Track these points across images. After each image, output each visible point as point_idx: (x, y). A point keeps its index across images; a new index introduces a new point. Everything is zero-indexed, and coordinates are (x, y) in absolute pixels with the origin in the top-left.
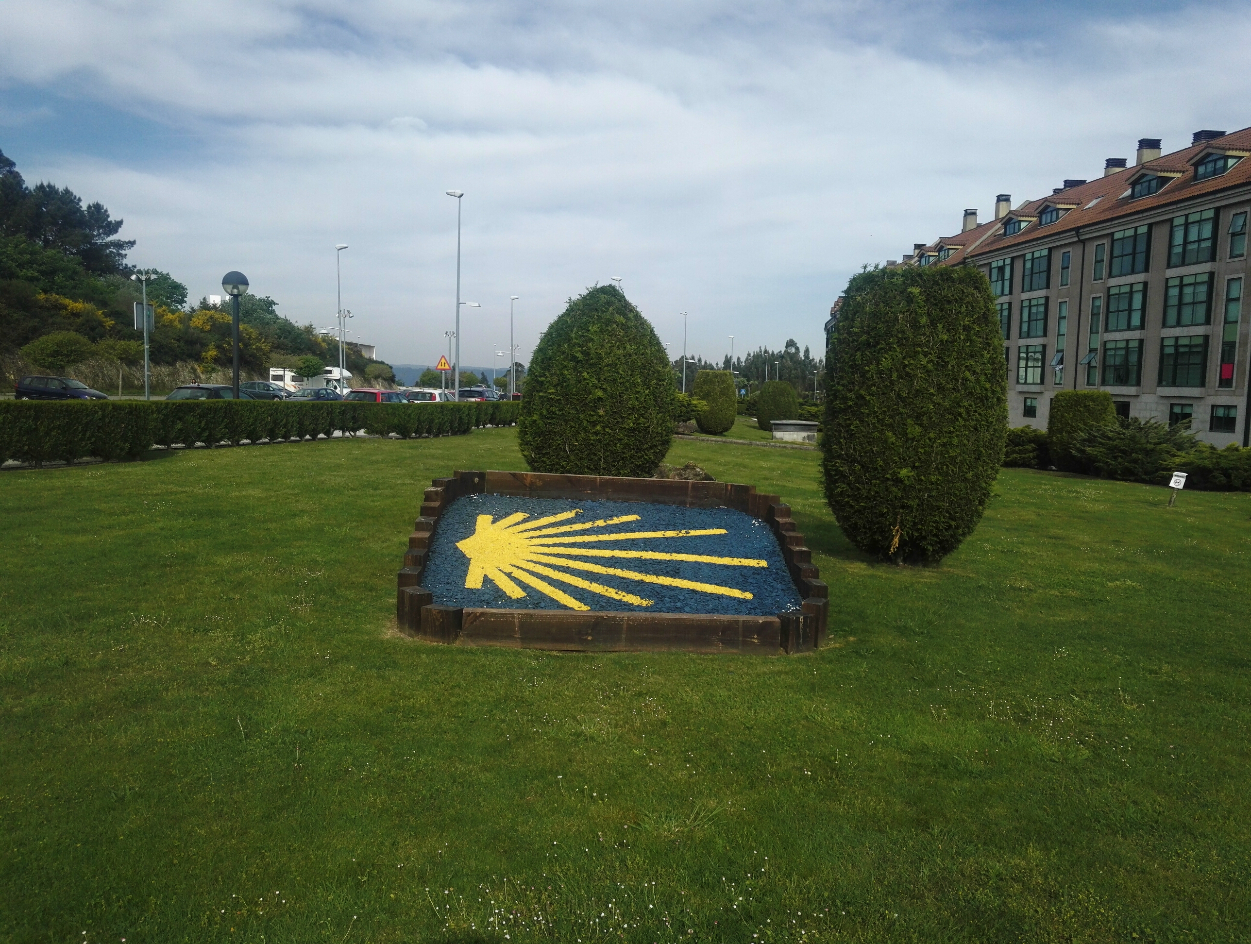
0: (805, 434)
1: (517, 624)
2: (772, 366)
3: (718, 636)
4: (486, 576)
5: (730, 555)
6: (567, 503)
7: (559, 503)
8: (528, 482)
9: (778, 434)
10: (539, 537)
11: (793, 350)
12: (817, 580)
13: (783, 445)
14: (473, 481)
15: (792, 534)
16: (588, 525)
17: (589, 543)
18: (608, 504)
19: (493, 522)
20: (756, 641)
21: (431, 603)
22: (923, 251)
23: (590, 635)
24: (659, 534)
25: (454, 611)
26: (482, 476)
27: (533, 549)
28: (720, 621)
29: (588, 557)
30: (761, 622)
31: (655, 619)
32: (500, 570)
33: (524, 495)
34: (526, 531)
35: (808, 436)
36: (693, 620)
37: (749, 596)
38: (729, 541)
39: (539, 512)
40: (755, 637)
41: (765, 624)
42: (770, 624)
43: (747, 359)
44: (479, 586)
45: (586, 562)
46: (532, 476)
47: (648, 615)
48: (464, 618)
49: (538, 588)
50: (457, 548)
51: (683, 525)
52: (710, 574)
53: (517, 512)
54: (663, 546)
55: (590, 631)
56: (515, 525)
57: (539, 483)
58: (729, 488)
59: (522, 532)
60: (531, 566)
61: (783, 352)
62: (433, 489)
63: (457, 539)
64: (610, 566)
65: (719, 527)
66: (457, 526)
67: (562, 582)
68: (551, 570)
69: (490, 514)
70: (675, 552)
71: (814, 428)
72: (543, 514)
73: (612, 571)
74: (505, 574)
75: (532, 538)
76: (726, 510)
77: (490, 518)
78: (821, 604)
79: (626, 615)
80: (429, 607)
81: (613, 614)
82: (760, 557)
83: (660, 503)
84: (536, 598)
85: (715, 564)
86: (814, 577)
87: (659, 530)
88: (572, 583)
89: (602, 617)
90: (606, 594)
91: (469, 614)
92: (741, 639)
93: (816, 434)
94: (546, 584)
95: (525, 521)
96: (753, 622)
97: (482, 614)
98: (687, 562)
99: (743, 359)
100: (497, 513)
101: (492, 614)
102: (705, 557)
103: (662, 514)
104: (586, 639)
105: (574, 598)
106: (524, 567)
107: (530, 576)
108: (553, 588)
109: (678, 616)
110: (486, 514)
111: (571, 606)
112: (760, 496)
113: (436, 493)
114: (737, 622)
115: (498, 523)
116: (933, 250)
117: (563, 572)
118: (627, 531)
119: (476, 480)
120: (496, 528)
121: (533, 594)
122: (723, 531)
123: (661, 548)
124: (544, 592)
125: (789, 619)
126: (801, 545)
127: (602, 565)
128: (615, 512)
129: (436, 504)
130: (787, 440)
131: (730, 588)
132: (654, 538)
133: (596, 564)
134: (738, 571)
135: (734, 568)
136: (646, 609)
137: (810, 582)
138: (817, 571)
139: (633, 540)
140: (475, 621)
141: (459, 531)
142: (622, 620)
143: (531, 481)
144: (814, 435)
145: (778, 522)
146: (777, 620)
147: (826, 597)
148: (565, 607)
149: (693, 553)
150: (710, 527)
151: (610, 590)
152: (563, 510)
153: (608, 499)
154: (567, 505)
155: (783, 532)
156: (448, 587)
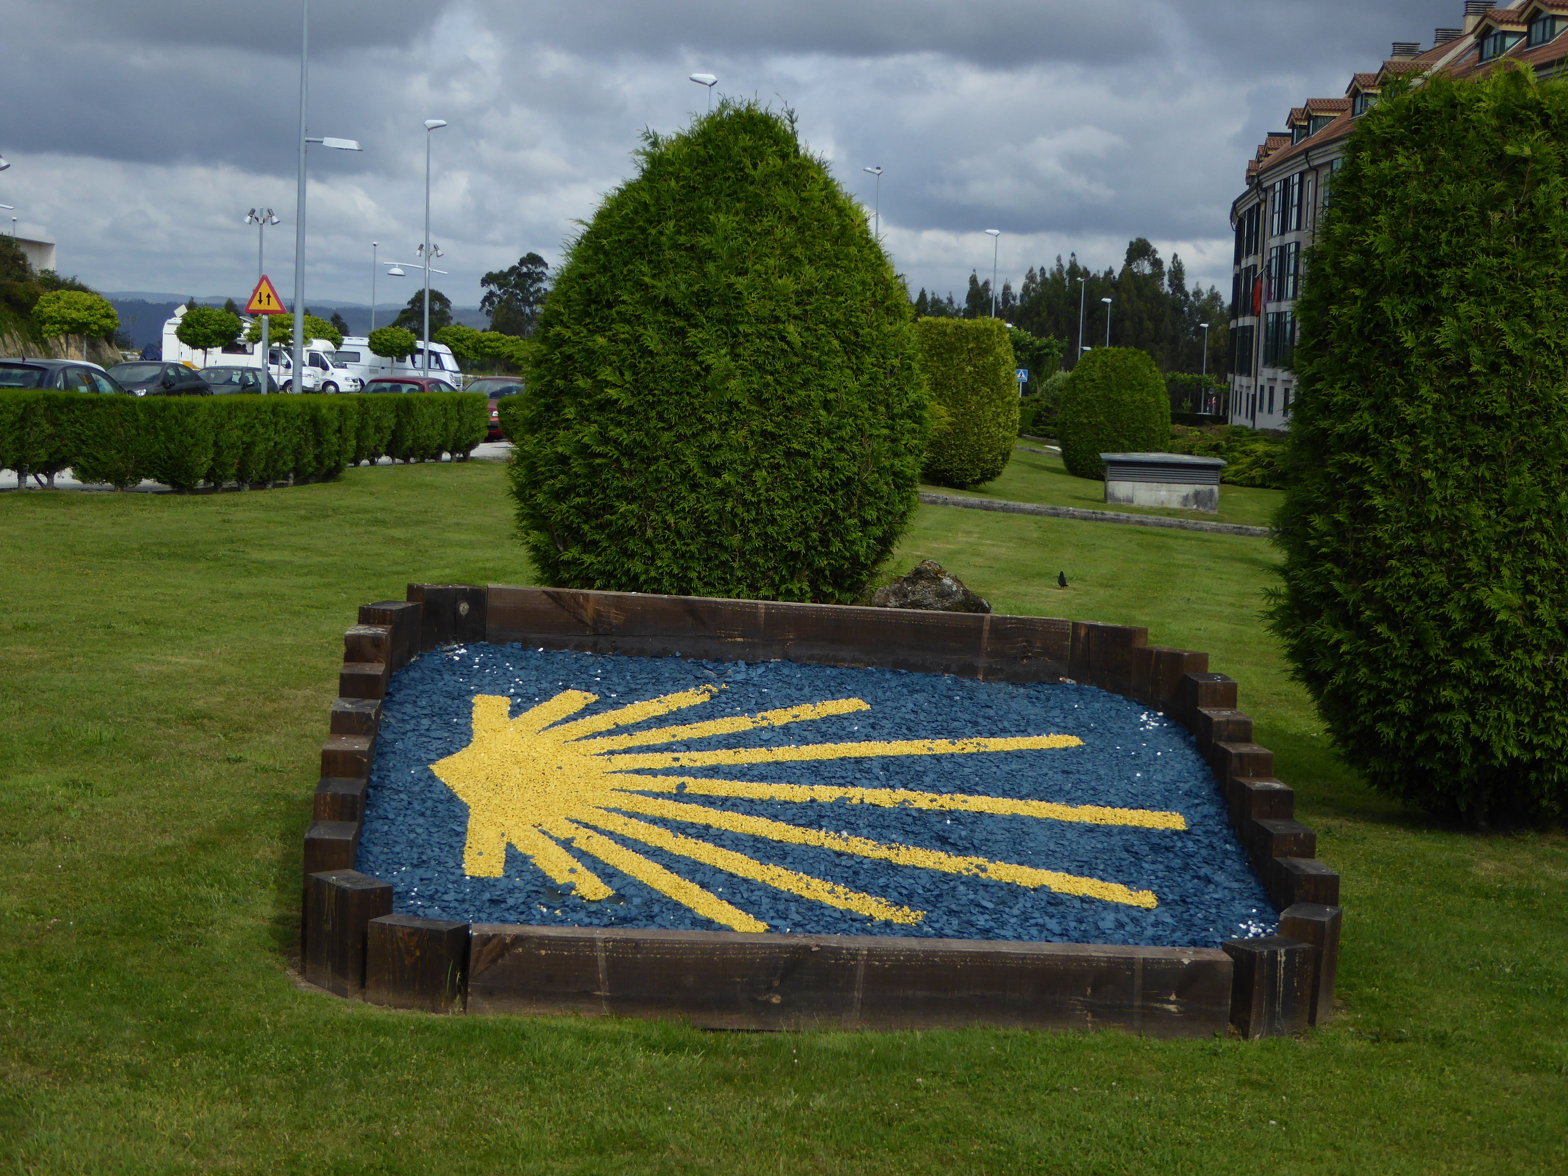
0: (1187, 489)
1: (602, 964)
2: (1095, 309)
3: (1085, 996)
4: (510, 845)
5: (1096, 798)
6: (687, 667)
7: (667, 668)
8: (588, 615)
9: (1121, 488)
10: (627, 751)
11: (1146, 268)
12: (1309, 861)
13: (1136, 517)
14: (456, 610)
15: (1244, 749)
16: (743, 723)
17: (751, 767)
18: (786, 671)
19: (515, 712)
20: (1172, 1008)
21: (388, 911)
22: (1487, 21)
23: (777, 991)
24: (917, 747)
25: (449, 932)
26: (477, 597)
27: (618, 780)
28: (1089, 960)
29: (752, 801)
30: (1186, 961)
31: (934, 953)
32: (544, 833)
33: (580, 647)
34: (594, 736)
35: (1197, 494)
36: (1024, 957)
37: (1147, 899)
38: (1090, 766)
39: (620, 689)
40: (1173, 997)
41: (1198, 967)
42: (1209, 966)
43: (1026, 288)
44: (498, 871)
45: (749, 814)
46: (599, 600)
47: (913, 943)
48: (474, 949)
49: (642, 877)
50: (432, 777)
51: (975, 724)
52: (1052, 847)
53: (566, 688)
54: (932, 776)
55: (776, 983)
56: (566, 720)
57: (616, 617)
58: (1083, 633)
59: (586, 737)
60: (617, 824)
61: (1117, 274)
62: (363, 630)
63: (433, 756)
64: (809, 825)
65: (1064, 730)
66: (425, 722)
67: (695, 862)
68: (668, 834)
69: (503, 693)
70: (963, 791)
71: (1212, 473)
72: (630, 695)
73: (813, 837)
74: (558, 841)
75: (612, 753)
76: (1076, 690)
77: (503, 703)
78: (1326, 919)
79: (862, 943)
80: (386, 920)
81: (833, 940)
82: (1165, 805)
83: (912, 668)
84: (637, 901)
85: (1061, 823)
86: (1303, 856)
87: (918, 737)
88: (720, 864)
89: (807, 948)
90: (806, 894)
91: (486, 940)
92: (1137, 1003)
93: (1216, 488)
94: (659, 867)
95: (589, 710)
96: (1169, 962)
97: (518, 940)
98: (992, 816)
99: (1017, 288)
100: (521, 691)
101: (542, 938)
102: (1035, 803)
103: (920, 697)
104: (768, 1003)
105: (730, 903)
106: (601, 825)
107: (618, 847)
108: (675, 876)
109: (986, 946)
110: (493, 693)
111: (723, 922)
112: (1159, 654)
113: (375, 641)
114: (1129, 962)
115: (526, 716)
116: (1514, 17)
117: (698, 838)
118: (838, 738)
119: (464, 608)
120: (521, 727)
121: (629, 891)
122: (1074, 741)
123: (927, 780)
124: (656, 886)
125: (1252, 956)
126: (1268, 776)
127: (788, 822)
128: (806, 690)
129: (378, 669)
130: (1142, 503)
131: (1103, 880)
132: (908, 756)
133: (775, 818)
134: (1116, 840)
135: (1108, 831)
136: (907, 931)
137: (1297, 867)
138: (1311, 839)
139: (858, 761)
140: (501, 955)
141: (433, 734)
142: (854, 954)
143: (598, 613)
144: (1211, 491)
145: (1208, 719)
146: (1225, 957)
147: (1333, 901)
148: (708, 924)
149: (1005, 794)
150: (1041, 729)
151: (816, 883)
152: (680, 686)
153: (788, 659)
154: (688, 672)
155: (1222, 744)
156: (420, 872)
